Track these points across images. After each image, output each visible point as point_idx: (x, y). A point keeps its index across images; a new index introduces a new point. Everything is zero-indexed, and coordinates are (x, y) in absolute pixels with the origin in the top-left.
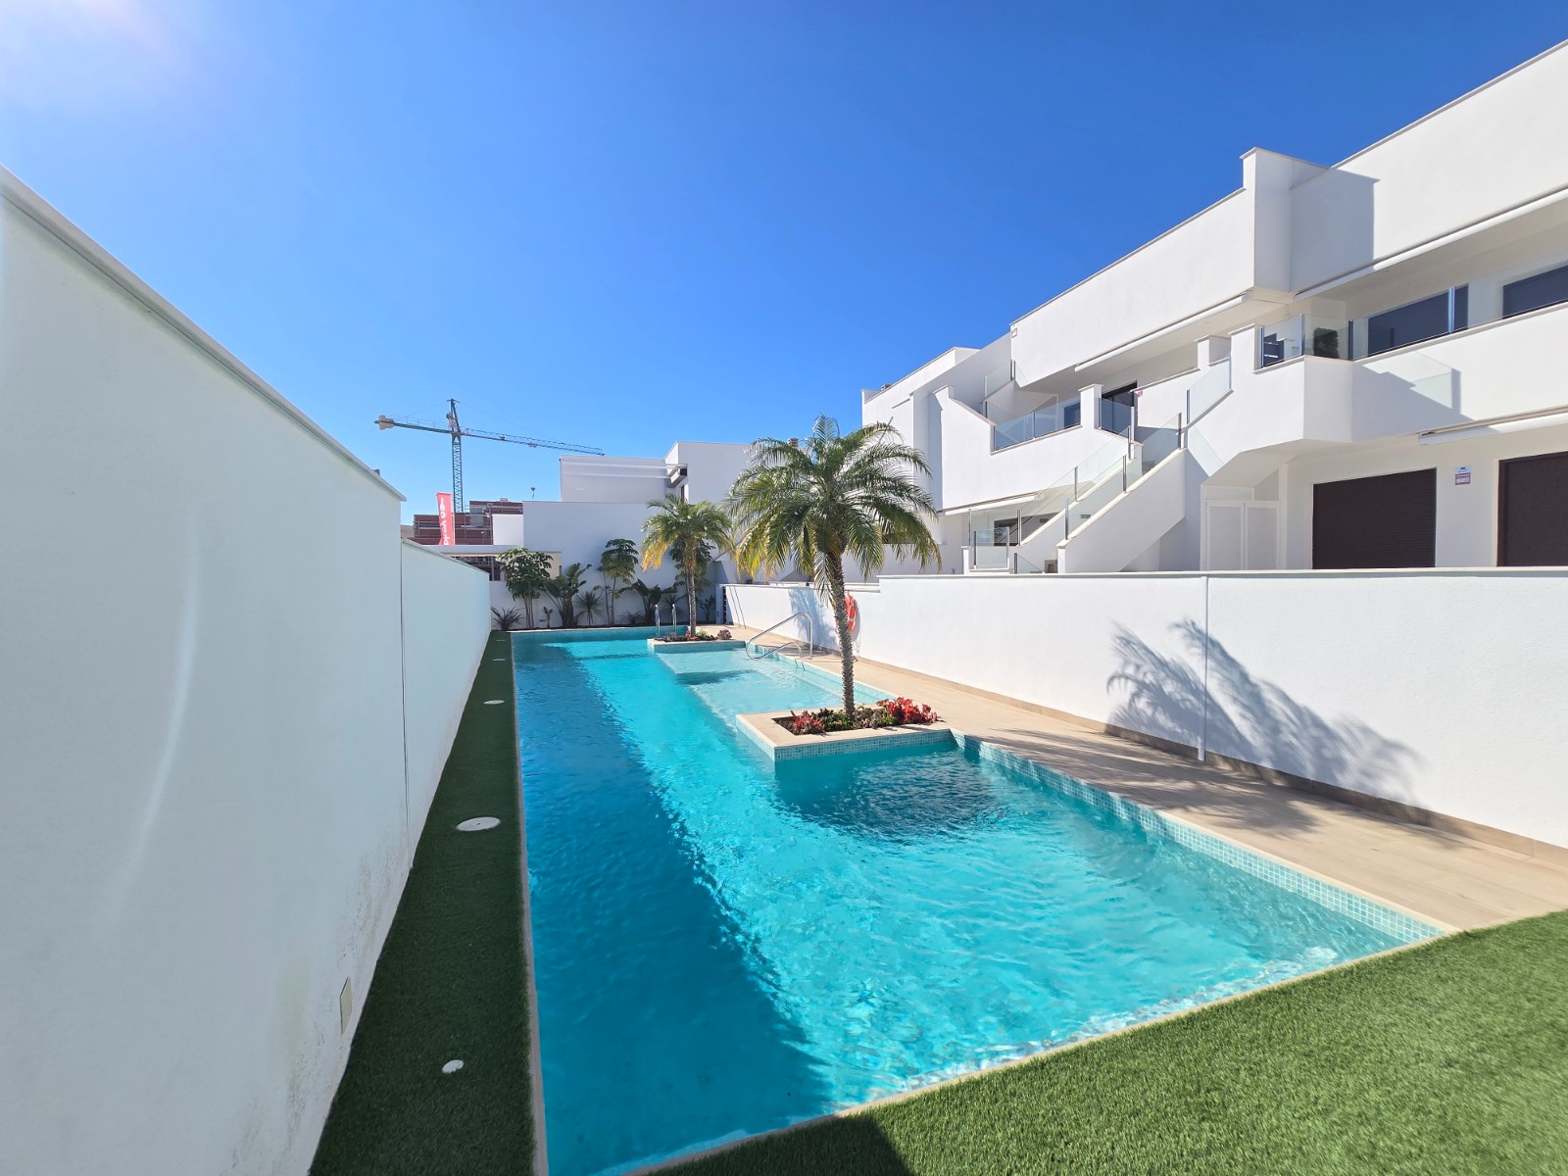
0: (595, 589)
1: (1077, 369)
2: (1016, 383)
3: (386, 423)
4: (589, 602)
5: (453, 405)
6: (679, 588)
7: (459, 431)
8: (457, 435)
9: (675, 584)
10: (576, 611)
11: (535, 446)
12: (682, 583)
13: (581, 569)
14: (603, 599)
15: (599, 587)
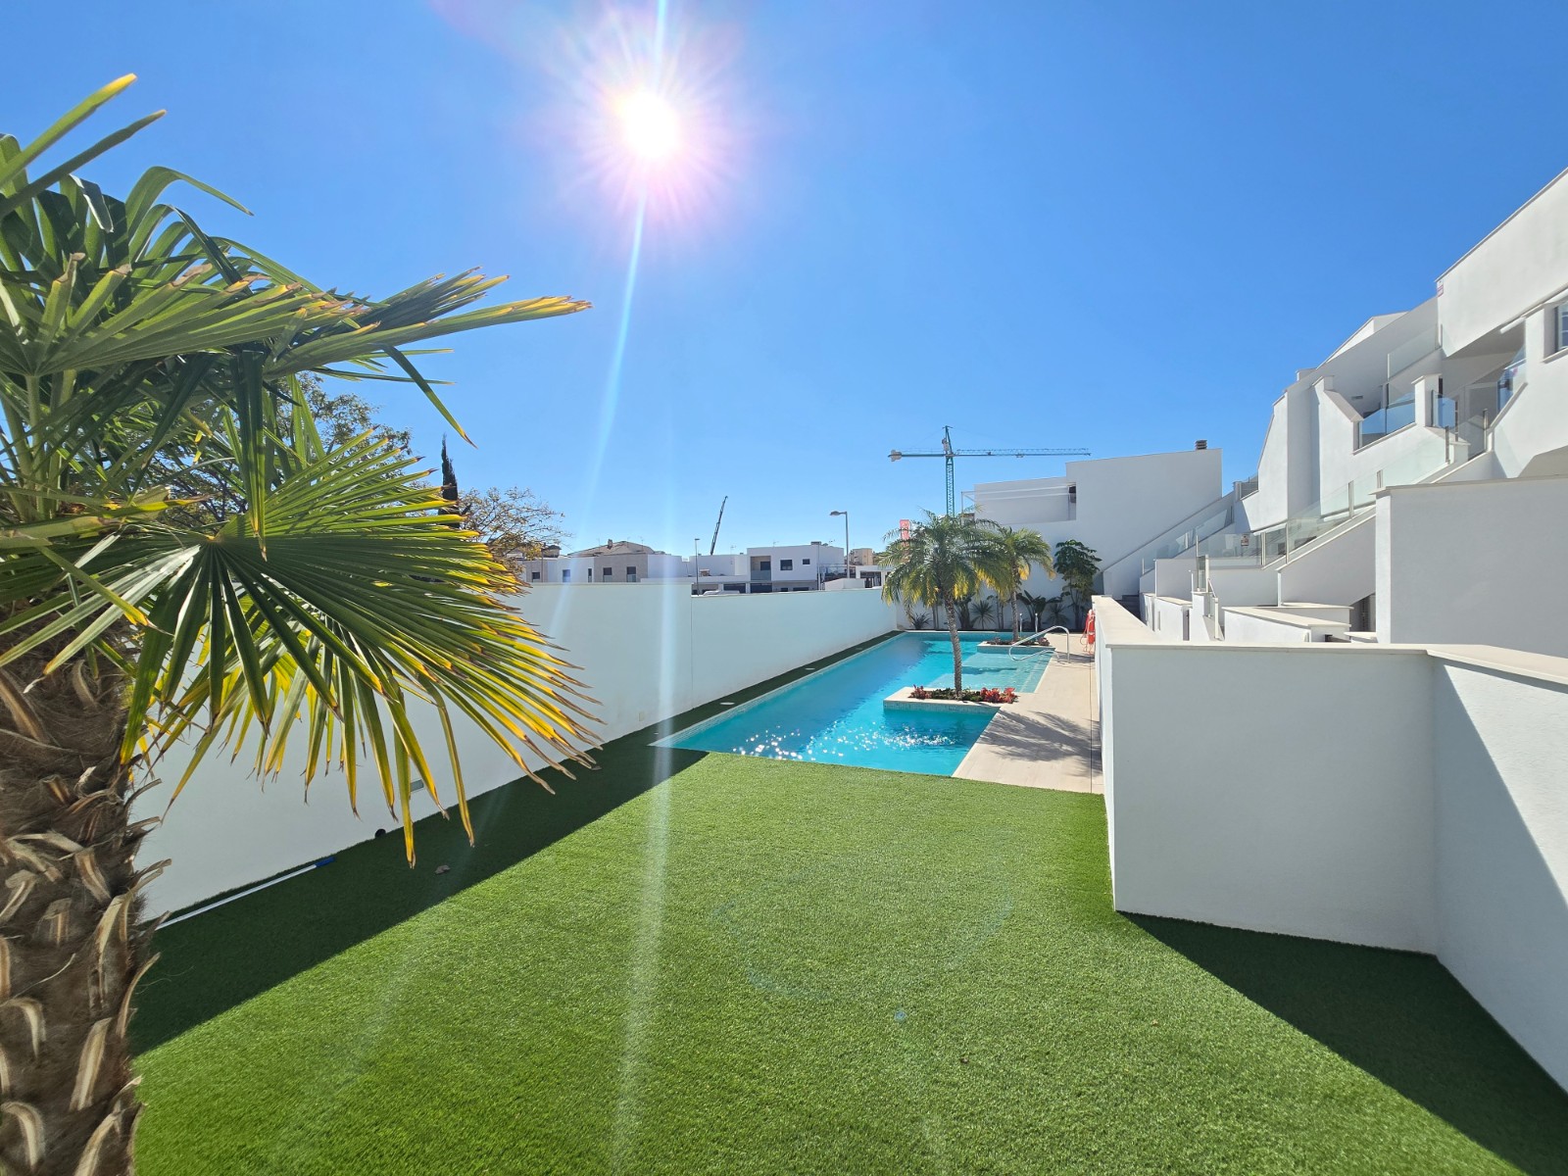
1: (1503, 330)
2: (1442, 353)
3: (896, 455)
4: (983, 610)
5: (947, 430)
6: (1065, 598)
7: (952, 453)
8: (950, 457)
9: (1062, 595)
10: (972, 617)
11: (1022, 455)
12: (1068, 594)
14: (994, 608)
15: (991, 596)
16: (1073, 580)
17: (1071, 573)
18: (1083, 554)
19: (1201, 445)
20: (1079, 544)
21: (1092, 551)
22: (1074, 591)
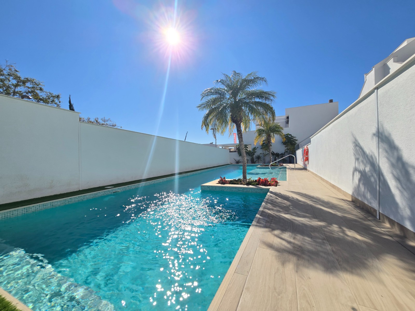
0: (260, 154)
4: (259, 158)
10: (255, 160)
12: (286, 152)
13: (256, 148)
14: (262, 157)
15: (261, 153)
16: (288, 147)
17: (288, 144)
18: (291, 138)
19: (331, 101)
20: (290, 135)
21: (295, 137)
22: (289, 151)
